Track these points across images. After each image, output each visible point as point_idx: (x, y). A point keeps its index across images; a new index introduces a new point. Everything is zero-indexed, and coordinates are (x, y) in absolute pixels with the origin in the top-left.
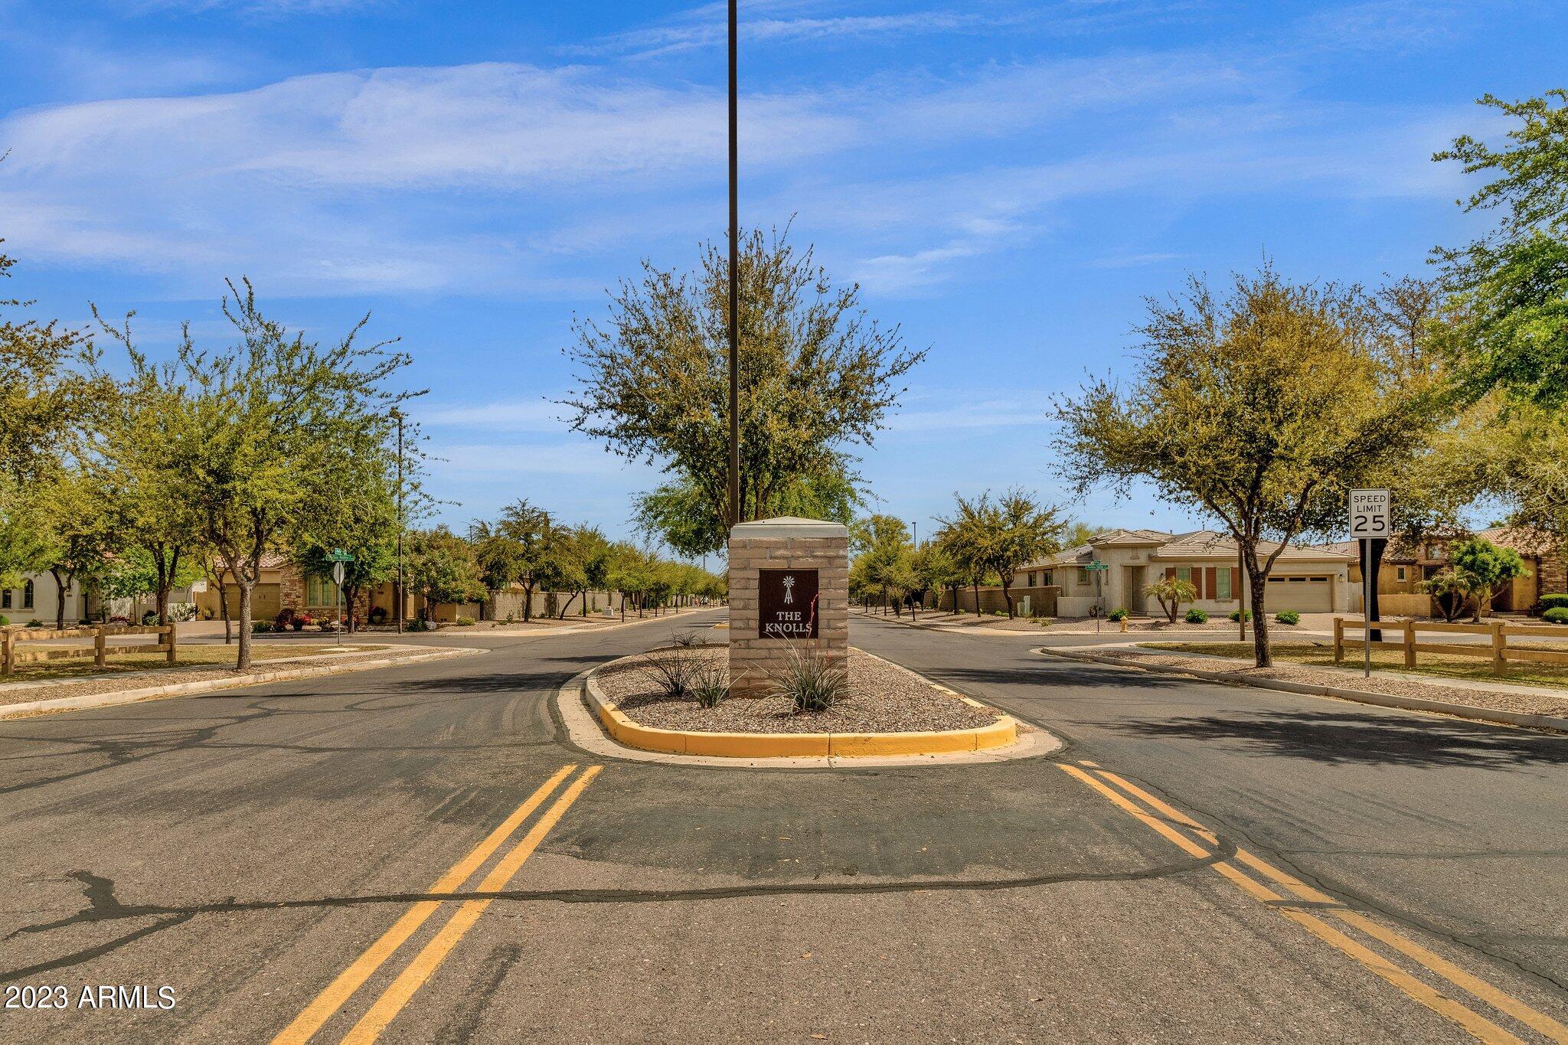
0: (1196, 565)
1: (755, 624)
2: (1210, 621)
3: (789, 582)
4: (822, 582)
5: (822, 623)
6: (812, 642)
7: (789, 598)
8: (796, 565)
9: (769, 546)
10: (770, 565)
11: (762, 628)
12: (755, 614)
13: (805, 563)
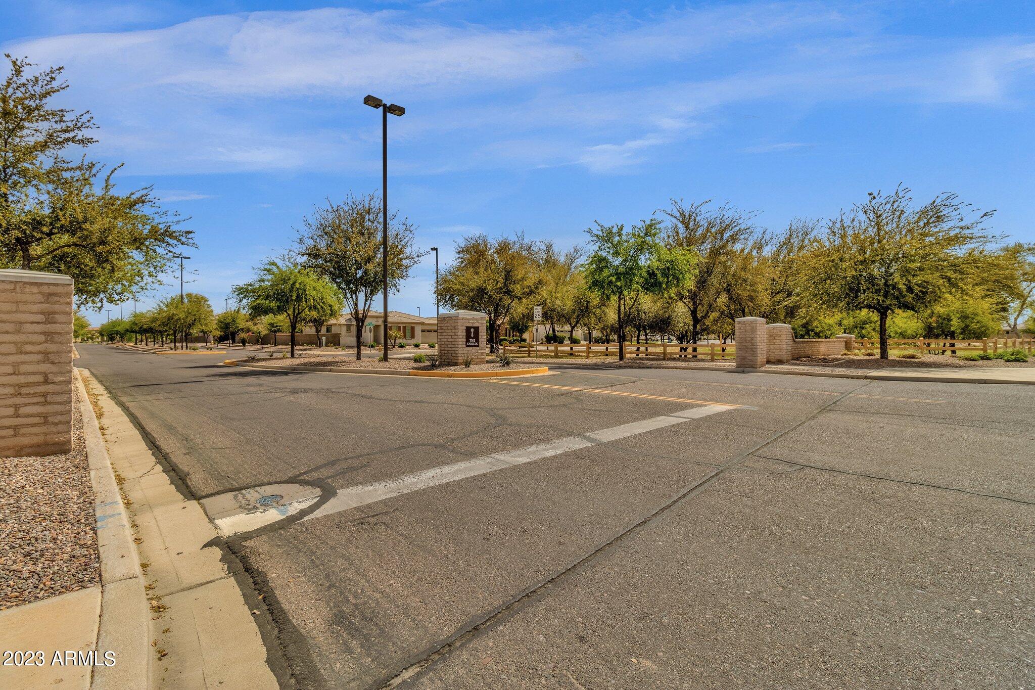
0: (399, 325)
1: (465, 343)
2: (407, 347)
3: (472, 330)
4: (480, 330)
5: (480, 343)
6: (478, 348)
7: (472, 335)
8: (475, 325)
9: (468, 319)
10: (469, 325)
11: (466, 344)
12: (465, 340)
13: (476, 325)
